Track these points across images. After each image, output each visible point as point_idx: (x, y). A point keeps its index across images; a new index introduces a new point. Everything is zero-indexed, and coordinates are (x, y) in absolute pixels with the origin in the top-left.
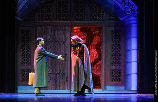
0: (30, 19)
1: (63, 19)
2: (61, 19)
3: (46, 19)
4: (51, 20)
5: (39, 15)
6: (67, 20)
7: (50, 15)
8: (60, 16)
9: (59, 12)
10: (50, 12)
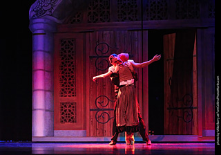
0: (74, 21)
1: (130, 18)
2: (125, 18)
3: (101, 20)
4: (108, 21)
5: (90, 13)
6: (137, 20)
7: (108, 12)
8: (125, 14)
9: (122, 7)
10: (108, 8)
